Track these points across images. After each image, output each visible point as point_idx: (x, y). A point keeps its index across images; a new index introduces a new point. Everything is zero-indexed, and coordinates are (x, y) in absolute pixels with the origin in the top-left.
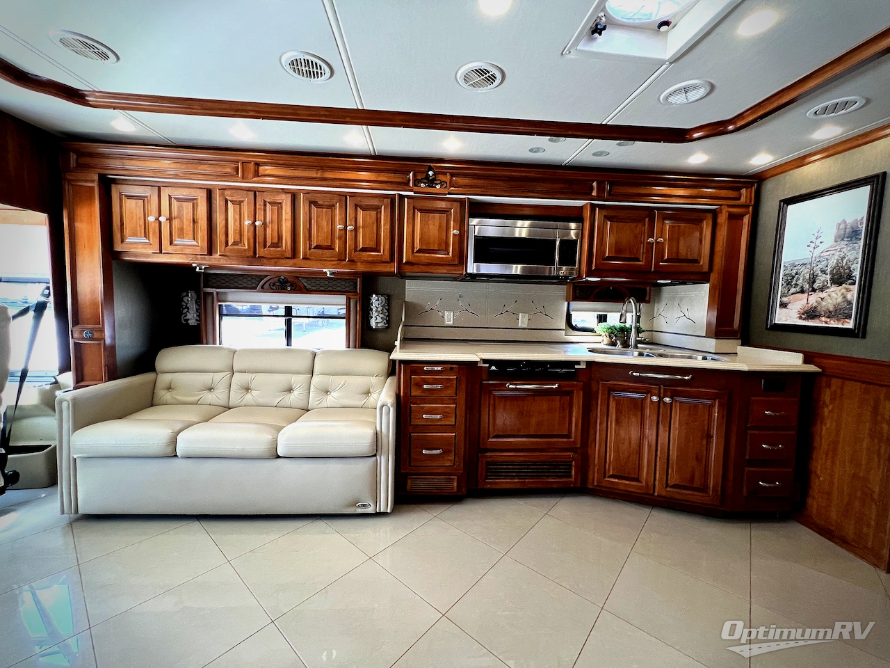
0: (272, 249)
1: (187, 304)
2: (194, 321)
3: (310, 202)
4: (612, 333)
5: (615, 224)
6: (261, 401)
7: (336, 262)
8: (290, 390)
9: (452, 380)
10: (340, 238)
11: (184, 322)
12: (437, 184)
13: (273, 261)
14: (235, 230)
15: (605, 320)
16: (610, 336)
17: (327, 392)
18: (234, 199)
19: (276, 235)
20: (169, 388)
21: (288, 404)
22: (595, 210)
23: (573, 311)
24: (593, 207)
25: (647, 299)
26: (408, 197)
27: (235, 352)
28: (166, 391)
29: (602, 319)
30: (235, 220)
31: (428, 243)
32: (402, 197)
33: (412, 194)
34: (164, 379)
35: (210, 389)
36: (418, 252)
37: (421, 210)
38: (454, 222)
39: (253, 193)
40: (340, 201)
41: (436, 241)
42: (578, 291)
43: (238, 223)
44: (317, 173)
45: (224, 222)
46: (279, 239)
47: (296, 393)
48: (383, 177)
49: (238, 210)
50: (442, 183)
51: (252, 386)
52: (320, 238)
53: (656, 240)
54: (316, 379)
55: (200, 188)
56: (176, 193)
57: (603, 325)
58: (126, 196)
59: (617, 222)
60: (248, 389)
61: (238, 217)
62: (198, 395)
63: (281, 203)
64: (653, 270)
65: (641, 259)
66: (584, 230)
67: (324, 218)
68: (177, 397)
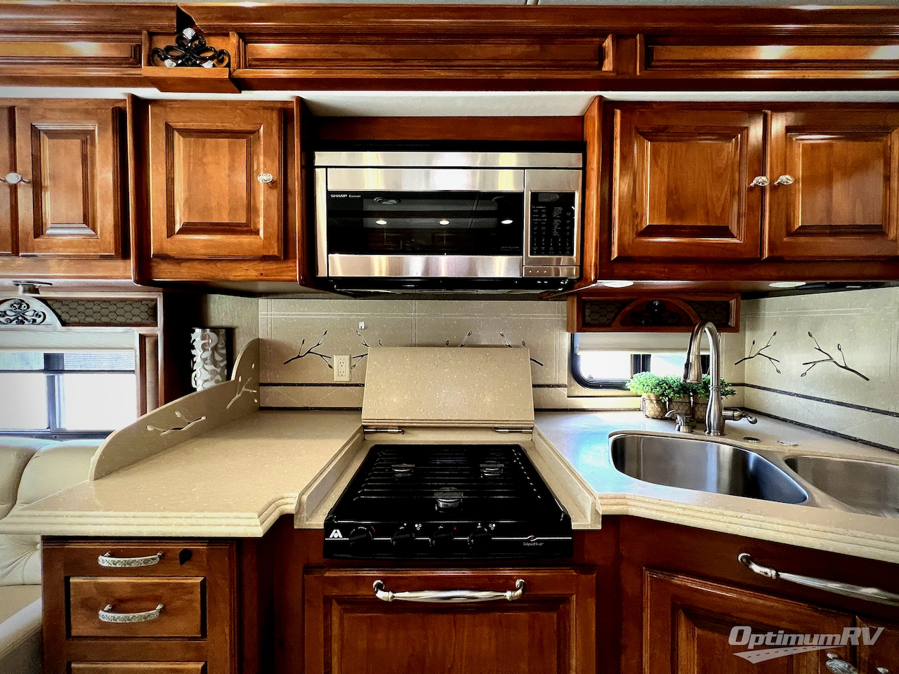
4: (663, 395)
5: (665, 147)
9: (186, 589)
12: (205, 60)
15: (645, 368)
16: (658, 401)
22: (613, 115)
23: (580, 349)
24: (607, 108)
25: (732, 323)
26: (155, 103)
29: (641, 364)
31: (207, 209)
36: (184, 230)
37: (185, 132)
38: (264, 155)
41: (226, 204)
42: (587, 312)
50: (219, 57)
53: (772, 182)
57: (642, 376)
59: (669, 141)
64: (766, 255)
65: (734, 230)
66: (588, 168)
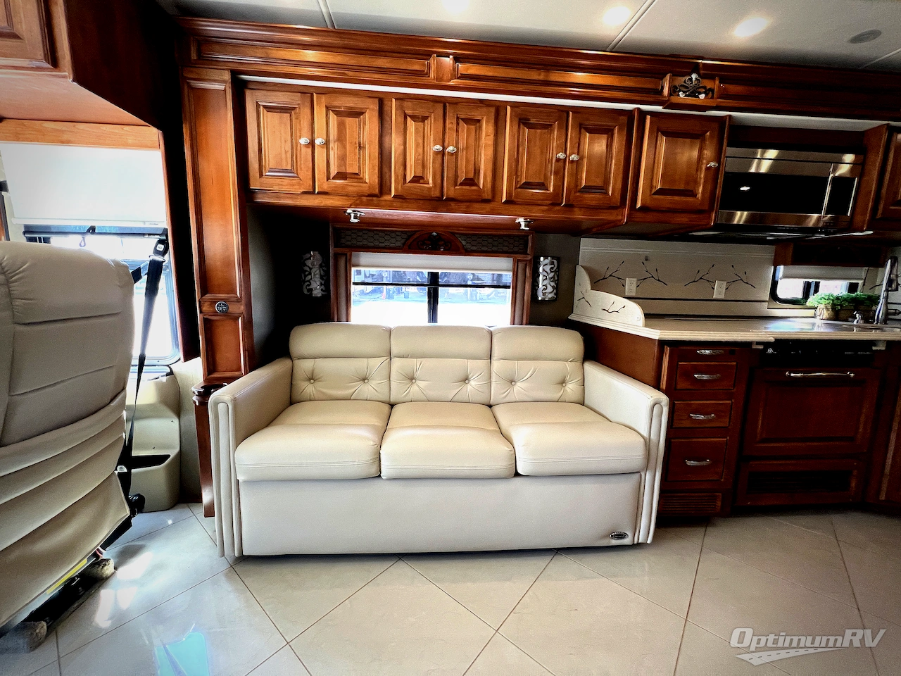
0: (464, 187)
1: (311, 269)
2: (320, 291)
3: (520, 119)
6: (433, 394)
7: (546, 208)
8: (466, 379)
9: (731, 367)
10: (556, 173)
11: (306, 292)
12: (700, 93)
13: (463, 206)
14: (416, 160)
17: (511, 381)
18: (417, 113)
19: (471, 167)
20: (312, 378)
21: (466, 399)
23: (779, 277)
26: (652, 113)
27: (390, 331)
28: (307, 383)
30: (417, 145)
31: (672, 181)
32: (643, 114)
33: (659, 108)
34: (304, 366)
35: (364, 379)
36: (658, 193)
37: (667, 133)
39: (442, 105)
40: (559, 119)
41: (683, 177)
43: (420, 150)
44: (540, 75)
45: (402, 147)
46: (475, 173)
47: (473, 383)
48: (628, 82)
49: (421, 129)
50: (707, 91)
51: (417, 375)
52: (530, 172)
54: (496, 365)
55: (369, 97)
56: (336, 103)
58: (265, 107)
60: (412, 379)
61: (420, 141)
62: (352, 387)
63: (479, 121)
66: (868, 164)
67: (538, 143)
68: (325, 391)
